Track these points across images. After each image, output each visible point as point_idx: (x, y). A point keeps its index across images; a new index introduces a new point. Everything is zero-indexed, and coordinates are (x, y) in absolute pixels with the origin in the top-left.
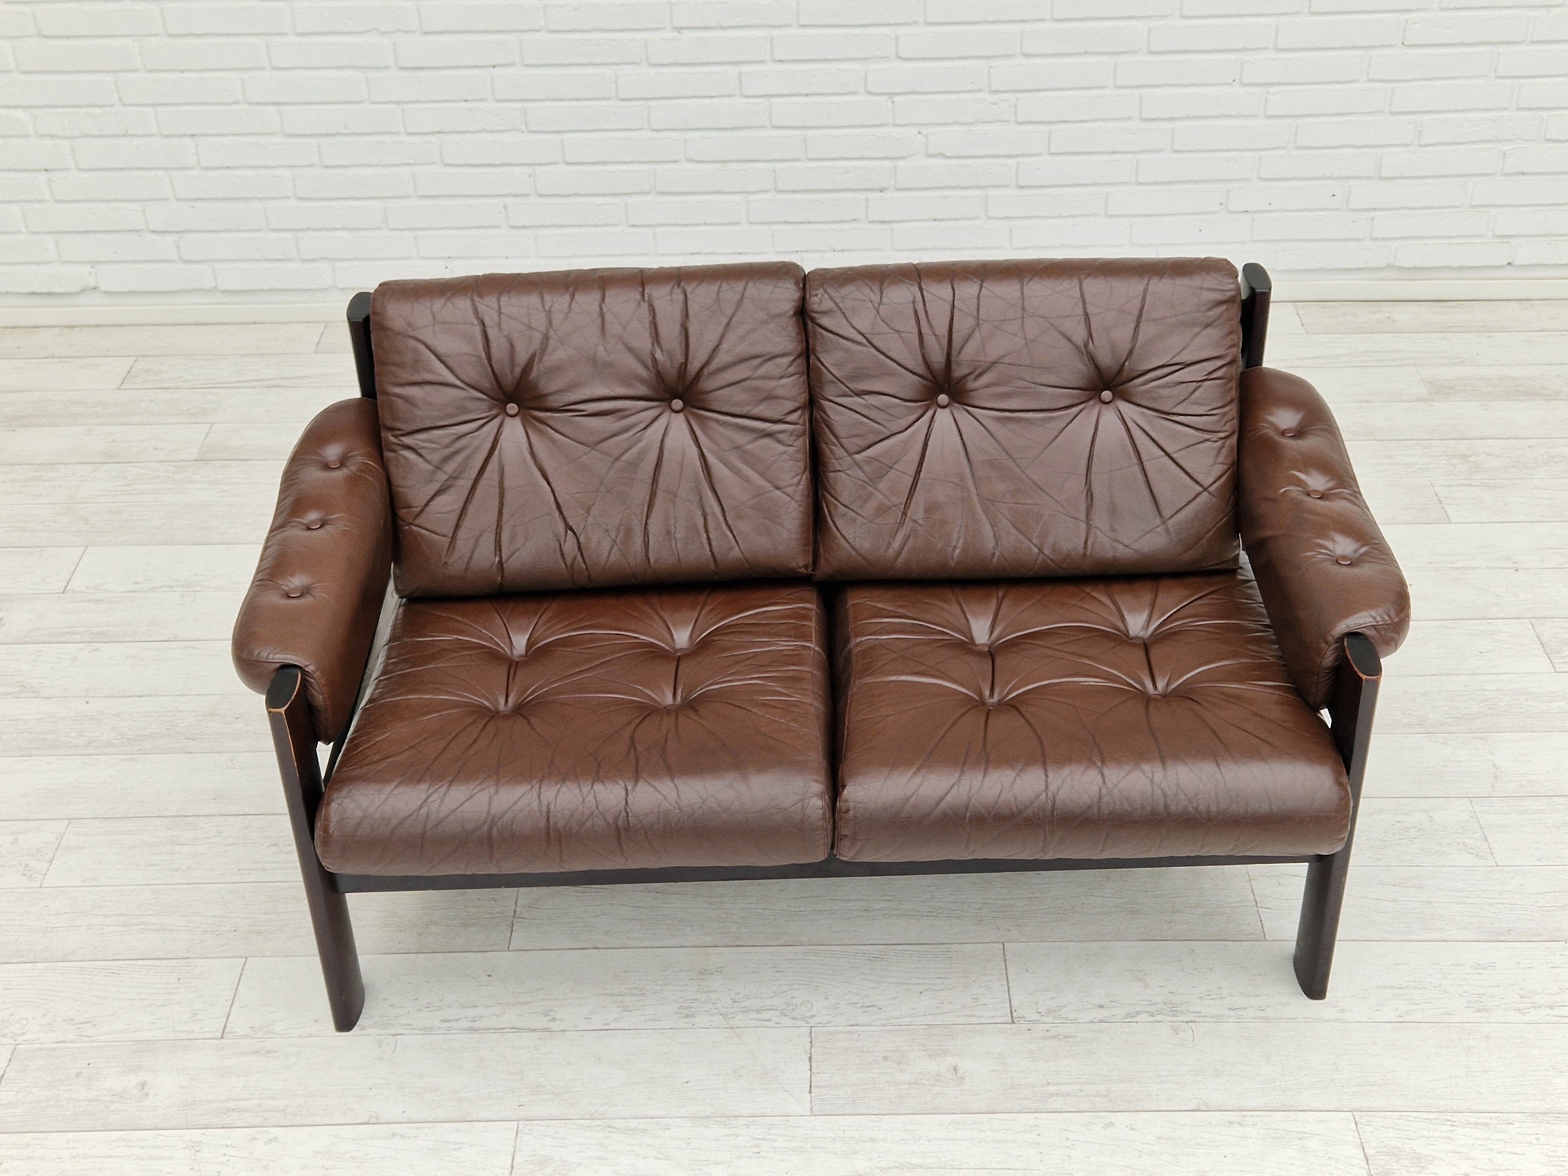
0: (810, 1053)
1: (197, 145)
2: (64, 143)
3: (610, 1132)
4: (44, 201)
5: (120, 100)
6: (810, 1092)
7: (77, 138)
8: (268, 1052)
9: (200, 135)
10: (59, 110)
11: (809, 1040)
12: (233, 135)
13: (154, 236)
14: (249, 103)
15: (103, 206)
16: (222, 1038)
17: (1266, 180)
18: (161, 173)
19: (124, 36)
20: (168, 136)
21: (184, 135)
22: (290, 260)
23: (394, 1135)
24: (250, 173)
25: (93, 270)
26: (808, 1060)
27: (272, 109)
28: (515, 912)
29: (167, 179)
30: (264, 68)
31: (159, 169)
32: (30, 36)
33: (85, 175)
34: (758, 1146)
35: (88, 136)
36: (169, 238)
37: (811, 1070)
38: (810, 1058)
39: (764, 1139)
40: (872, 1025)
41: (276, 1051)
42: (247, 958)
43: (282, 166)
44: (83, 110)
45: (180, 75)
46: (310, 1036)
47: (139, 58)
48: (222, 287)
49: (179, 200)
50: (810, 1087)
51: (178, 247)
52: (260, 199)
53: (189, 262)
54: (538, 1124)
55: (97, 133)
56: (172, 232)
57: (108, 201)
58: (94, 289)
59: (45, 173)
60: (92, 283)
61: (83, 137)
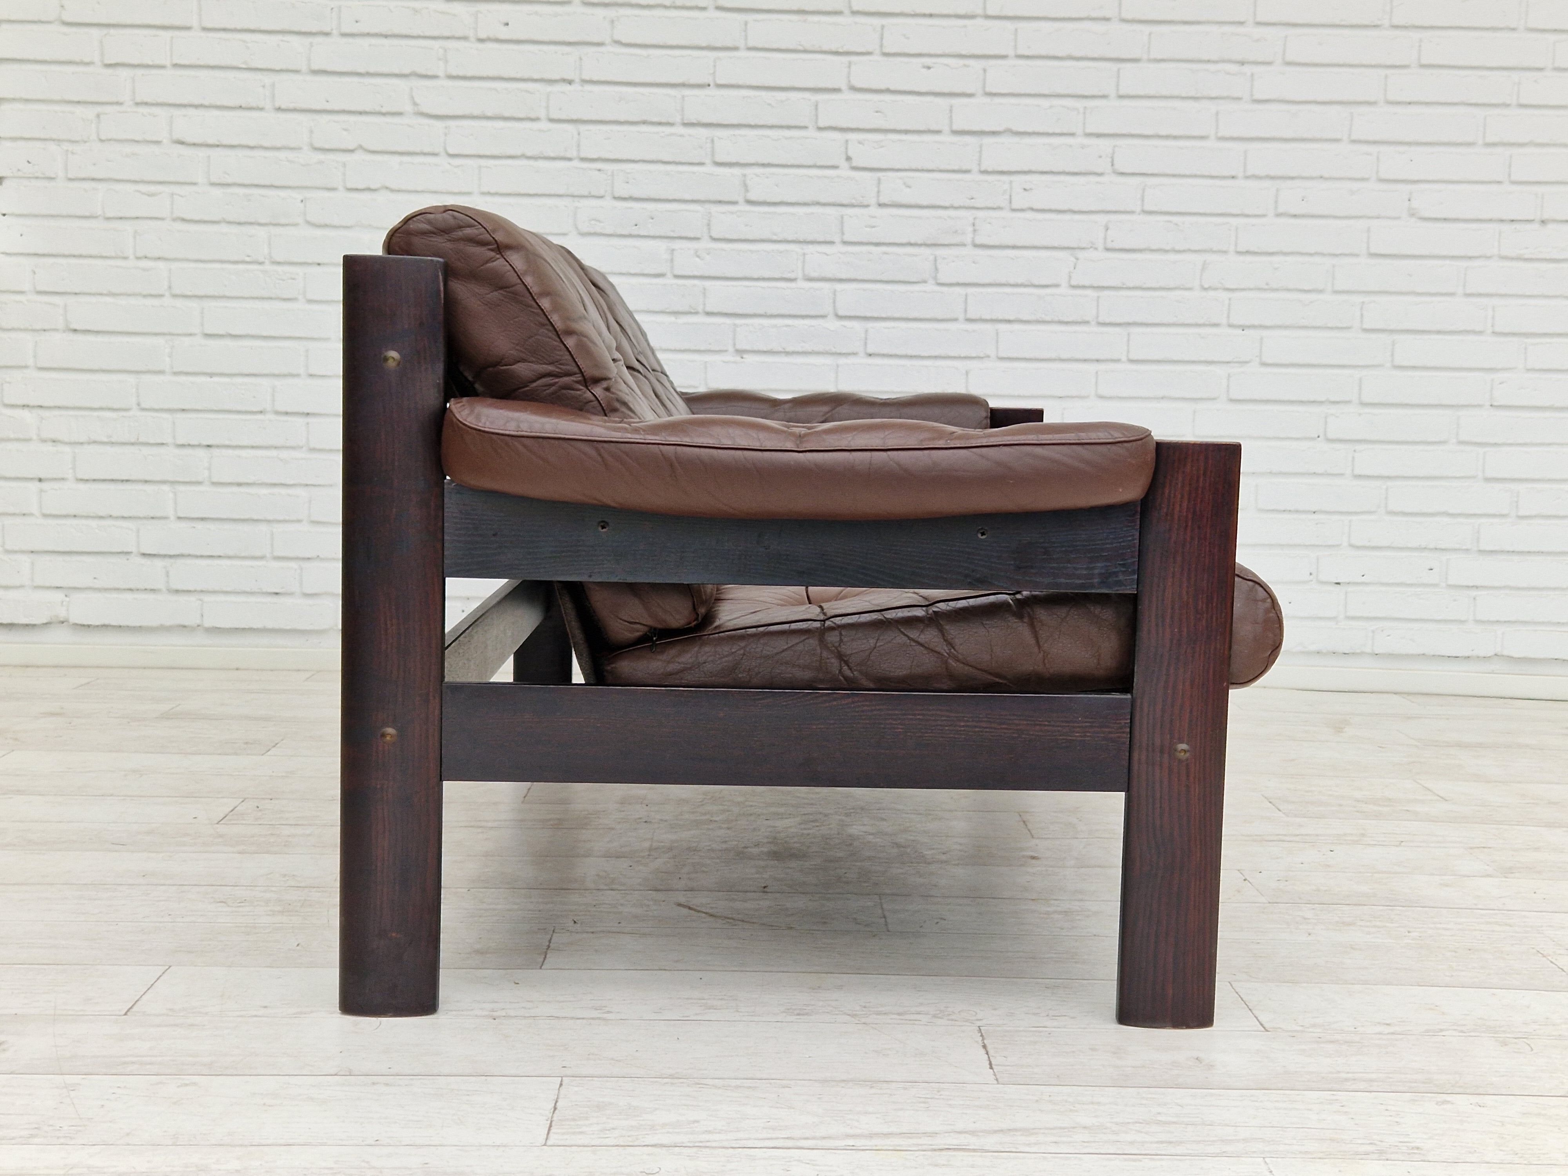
0: (984, 1043)
1: (212, 457)
2: (67, 449)
3: (700, 1087)
4: (31, 515)
5: (139, 404)
6: (991, 1068)
7: (82, 443)
8: (192, 1025)
9: (218, 446)
10: (72, 413)
11: (980, 1034)
12: (253, 447)
13: (144, 561)
14: (277, 413)
15: (94, 523)
16: (126, 1014)
17: (1358, 548)
18: (166, 488)
19: (156, 334)
20: (183, 446)
21: (199, 446)
22: (291, 594)
23: (374, 1084)
24: (264, 491)
25: (67, 599)
26: (982, 1048)
27: (301, 420)
28: (549, 946)
29: (171, 495)
30: (297, 375)
31: (164, 482)
32: (56, 330)
33: (82, 486)
34: (924, 1103)
35: (95, 442)
36: (159, 563)
37: (987, 1053)
38: (984, 1047)
39: (931, 1098)
40: (1065, 1028)
41: (204, 1025)
42: (170, 967)
43: (300, 485)
44: (96, 414)
45: (208, 379)
46: (256, 1016)
47: (167, 359)
48: (207, 624)
49: (179, 518)
50: (990, 1064)
51: (167, 574)
52: (269, 521)
53: (177, 591)
54: (592, 1080)
55: (105, 440)
56: (165, 556)
57: (101, 517)
58: (63, 622)
59: (38, 484)
60: (62, 614)
61: (89, 443)
